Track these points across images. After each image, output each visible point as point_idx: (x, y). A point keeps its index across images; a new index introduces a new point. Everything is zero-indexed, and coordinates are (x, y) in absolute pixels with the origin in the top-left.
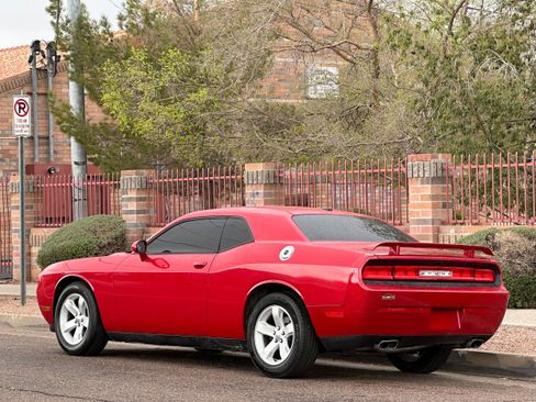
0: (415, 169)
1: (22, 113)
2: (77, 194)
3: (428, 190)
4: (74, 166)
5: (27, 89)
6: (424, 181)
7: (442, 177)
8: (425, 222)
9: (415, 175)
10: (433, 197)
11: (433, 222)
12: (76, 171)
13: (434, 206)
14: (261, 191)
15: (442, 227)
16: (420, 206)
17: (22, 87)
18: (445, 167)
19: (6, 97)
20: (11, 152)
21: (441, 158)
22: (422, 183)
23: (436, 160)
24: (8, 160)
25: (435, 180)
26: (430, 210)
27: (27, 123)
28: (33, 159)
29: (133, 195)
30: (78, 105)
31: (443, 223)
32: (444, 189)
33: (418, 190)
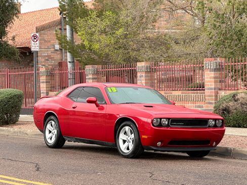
0: (207, 65)
1: (35, 40)
2: (70, 76)
3: (212, 74)
4: (68, 63)
5: (59, 27)
6: (211, 70)
7: (219, 68)
8: (211, 89)
9: (207, 68)
10: (215, 78)
11: (215, 89)
12: (69, 65)
13: (215, 82)
14: (144, 75)
15: (219, 91)
16: (209, 82)
17: (57, 26)
18: (220, 64)
19: (49, 31)
20: (52, 56)
21: (219, 60)
22: (210, 71)
23: (216, 61)
24: (50, 60)
25: (215, 70)
26: (214, 84)
27: (38, 45)
28: (62, 59)
29: (91, 76)
30: (70, 36)
31: (220, 89)
32: (220, 74)
33: (208, 74)
